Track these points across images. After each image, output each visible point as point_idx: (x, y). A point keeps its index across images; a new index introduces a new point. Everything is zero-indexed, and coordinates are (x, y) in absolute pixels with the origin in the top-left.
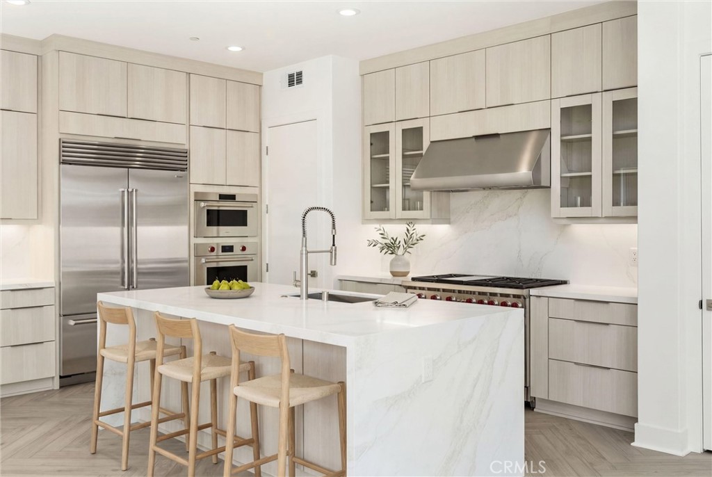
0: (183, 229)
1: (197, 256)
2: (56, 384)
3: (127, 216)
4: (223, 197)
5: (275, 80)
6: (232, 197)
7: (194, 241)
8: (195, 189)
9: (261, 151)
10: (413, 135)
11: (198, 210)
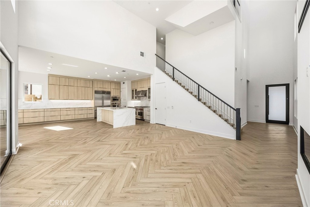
0: (110, 101)
1: (112, 104)
2: (94, 118)
3: (103, 99)
4: (115, 97)
5: (122, 83)
6: (116, 97)
7: (111, 102)
8: (111, 96)
9: (120, 91)
10: (136, 90)
11: (112, 99)
